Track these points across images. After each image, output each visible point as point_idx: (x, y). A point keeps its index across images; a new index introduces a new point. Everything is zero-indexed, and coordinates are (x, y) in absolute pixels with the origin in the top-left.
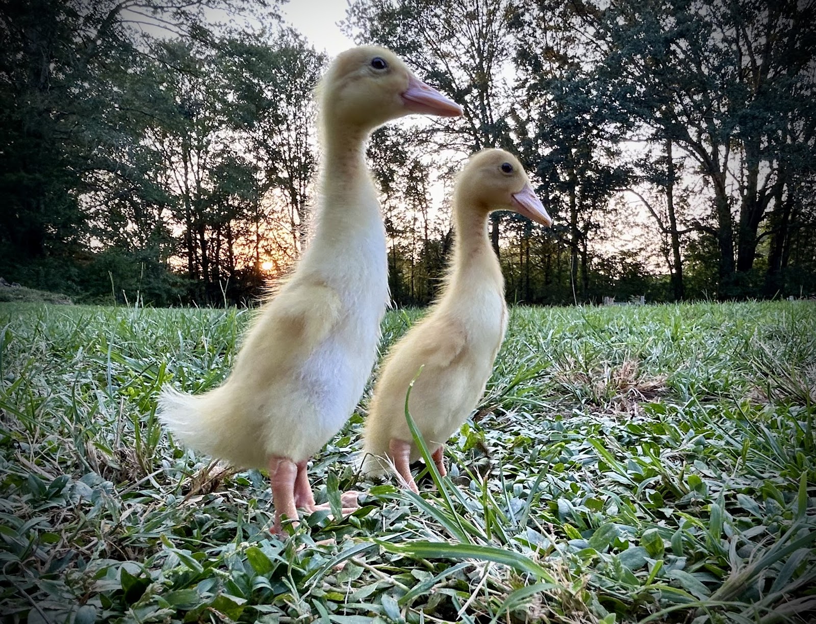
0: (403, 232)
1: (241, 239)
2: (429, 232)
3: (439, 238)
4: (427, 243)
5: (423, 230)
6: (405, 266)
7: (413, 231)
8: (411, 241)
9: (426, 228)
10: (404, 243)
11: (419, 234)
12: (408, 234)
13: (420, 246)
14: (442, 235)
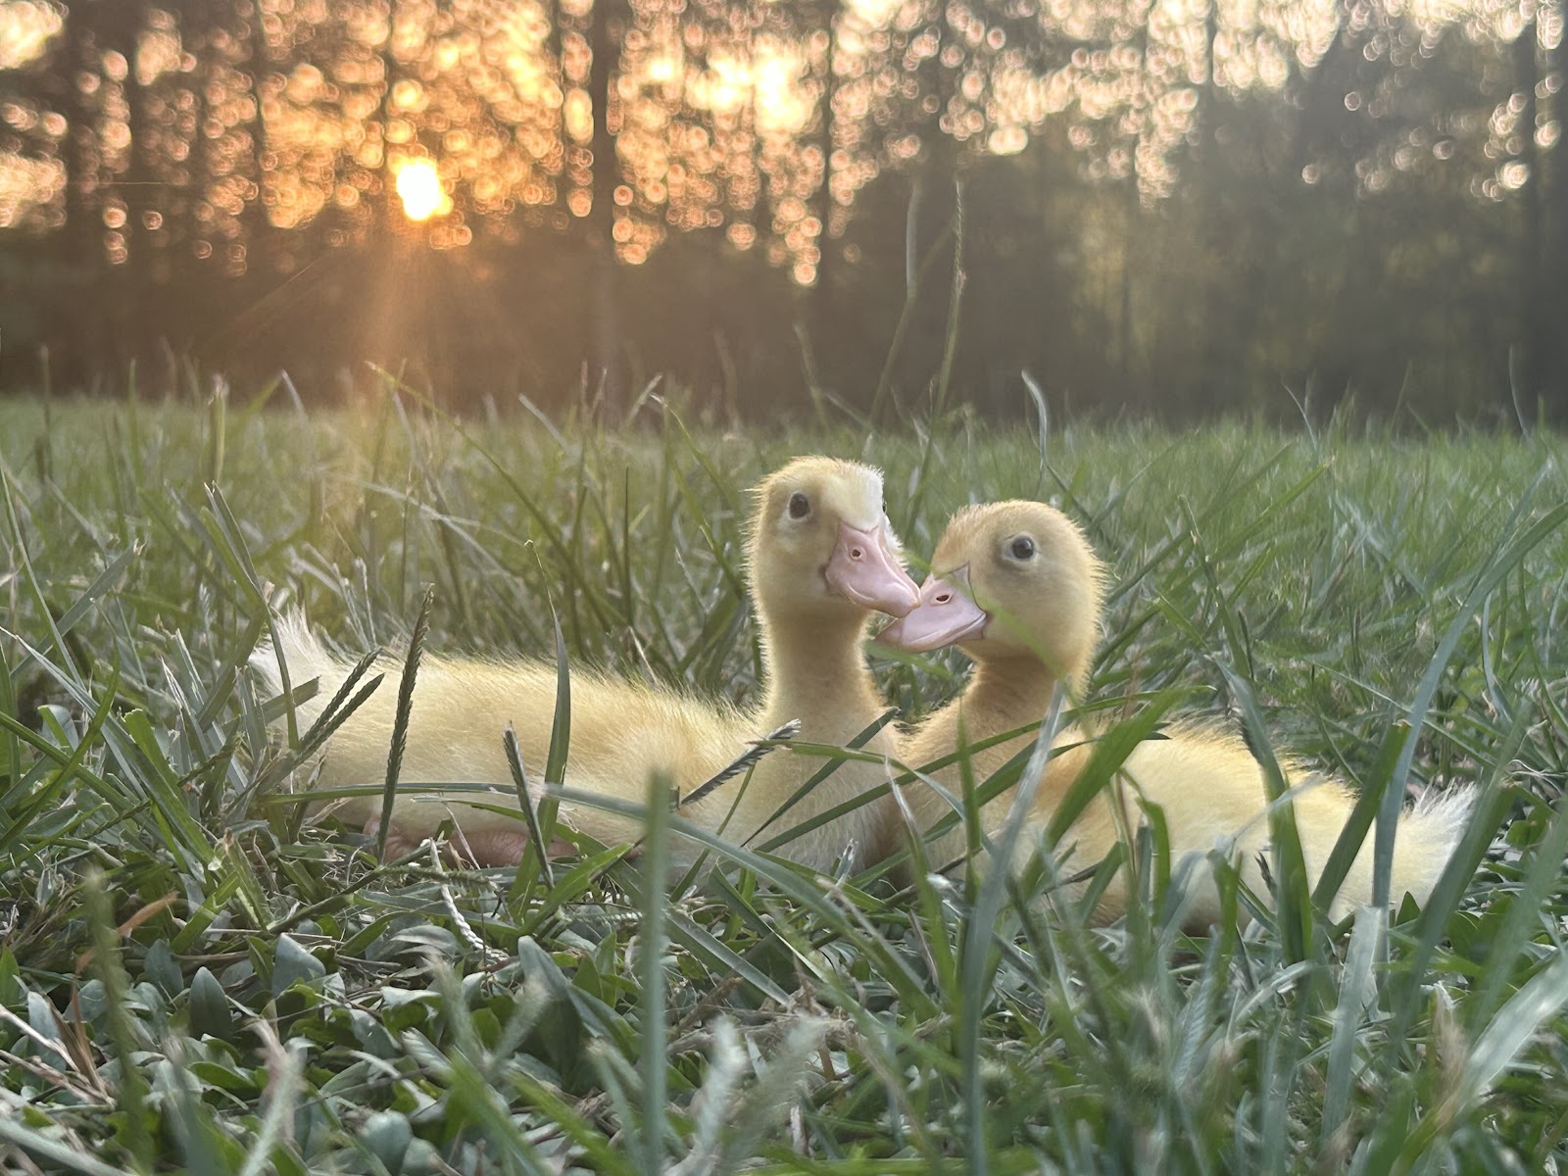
0: (1089, 47)
1: (308, 81)
2: (1221, 47)
3: (1274, 74)
4: (1213, 102)
5: (1192, 41)
6: (1094, 216)
7: (1141, 40)
8: (1128, 90)
9: (1212, 28)
10: (1097, 100)
11: (1171, 60)
12: (1122, 59)
13: (1175, 113)
14: (1294, 67)
